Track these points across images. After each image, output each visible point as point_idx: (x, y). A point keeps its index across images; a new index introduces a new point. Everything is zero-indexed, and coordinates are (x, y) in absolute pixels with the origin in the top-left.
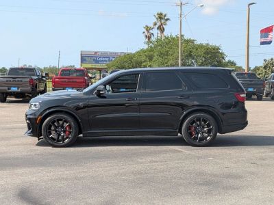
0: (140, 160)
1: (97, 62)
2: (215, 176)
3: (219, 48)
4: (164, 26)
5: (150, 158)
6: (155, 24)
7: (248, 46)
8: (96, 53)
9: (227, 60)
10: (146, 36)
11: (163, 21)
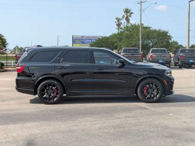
0: (117, 116)
1: (83, 43)
2: (177, 129)
3: (167, 33)
4: (129, 18)
5: (125, 114)
6: (124, 16)
7: (189, 30)
8: (83, 37)
9: (173, 40)
10: (117, 25)
11: (129, 14)
